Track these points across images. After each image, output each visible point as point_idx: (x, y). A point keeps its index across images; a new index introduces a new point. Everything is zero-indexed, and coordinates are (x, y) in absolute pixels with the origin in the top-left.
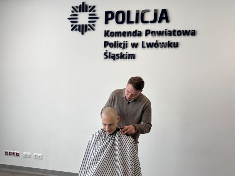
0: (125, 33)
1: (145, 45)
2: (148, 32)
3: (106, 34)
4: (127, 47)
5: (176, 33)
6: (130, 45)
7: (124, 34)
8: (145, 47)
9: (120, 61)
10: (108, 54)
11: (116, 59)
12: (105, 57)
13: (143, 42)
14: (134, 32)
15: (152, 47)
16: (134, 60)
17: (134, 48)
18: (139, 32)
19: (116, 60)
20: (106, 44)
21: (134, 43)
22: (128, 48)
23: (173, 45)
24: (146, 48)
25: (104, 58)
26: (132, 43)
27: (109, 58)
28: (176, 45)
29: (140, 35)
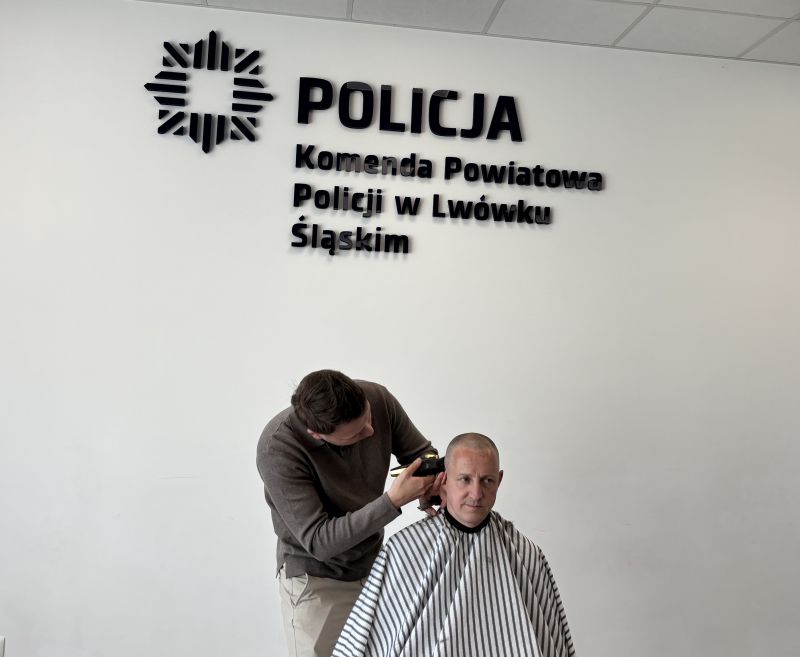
0: (373, 161)
1: (445, 209)
2: (453, 166)
3: (303, 157)
4: (379, 209)
6: (390, 206)
8: (443, 215)
9: (353, 261)
10: (308, 232)
11: (337, 250)
13: (436, 198)
14: (405, 162)
15: (466, 216)
16: (405, 258)
17: (407, 216)
18: (422, 161)
19: (338, 254)
20: (301, 194)
21: (408, 199)
22: (382, 214)
23: (533, 215)
24: (448, 219)
25: (294, 244)
26: (397, 198)
27: (314, 245)
28: (544, 216)
29: (426, 172)
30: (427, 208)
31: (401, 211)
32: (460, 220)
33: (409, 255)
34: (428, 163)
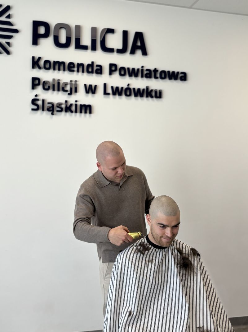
0: (72, 65)
1: (109, 90)
2: (113, 68)
3: (35, 63)
4: (76, 91)
5: (158, 75)
6: (81, 89)
7: (71, 67)
8: (109, 94)
9: (64, 117)
10: (40, 103)
11: (55, 112)
12: (35, 107)
13: (105, 85)
14: (89, 66)
15: (120, 94)
16: (90, 116)
17: (90, 95)
18: (97, 66)
19: (56, 114)
20: (35, 82)
21: (90, 86)
22: (77, 94)
23: (153, 94)
24: (111, 96)
25: (33, 109)
26: (85, 85)
27: (43, 110)
28: (158, 95)
29: (99, 71)
30: (100, 90)
31: (87, 92)
32: (117, 96)
33: (92, 115)
34: (100, 67)
